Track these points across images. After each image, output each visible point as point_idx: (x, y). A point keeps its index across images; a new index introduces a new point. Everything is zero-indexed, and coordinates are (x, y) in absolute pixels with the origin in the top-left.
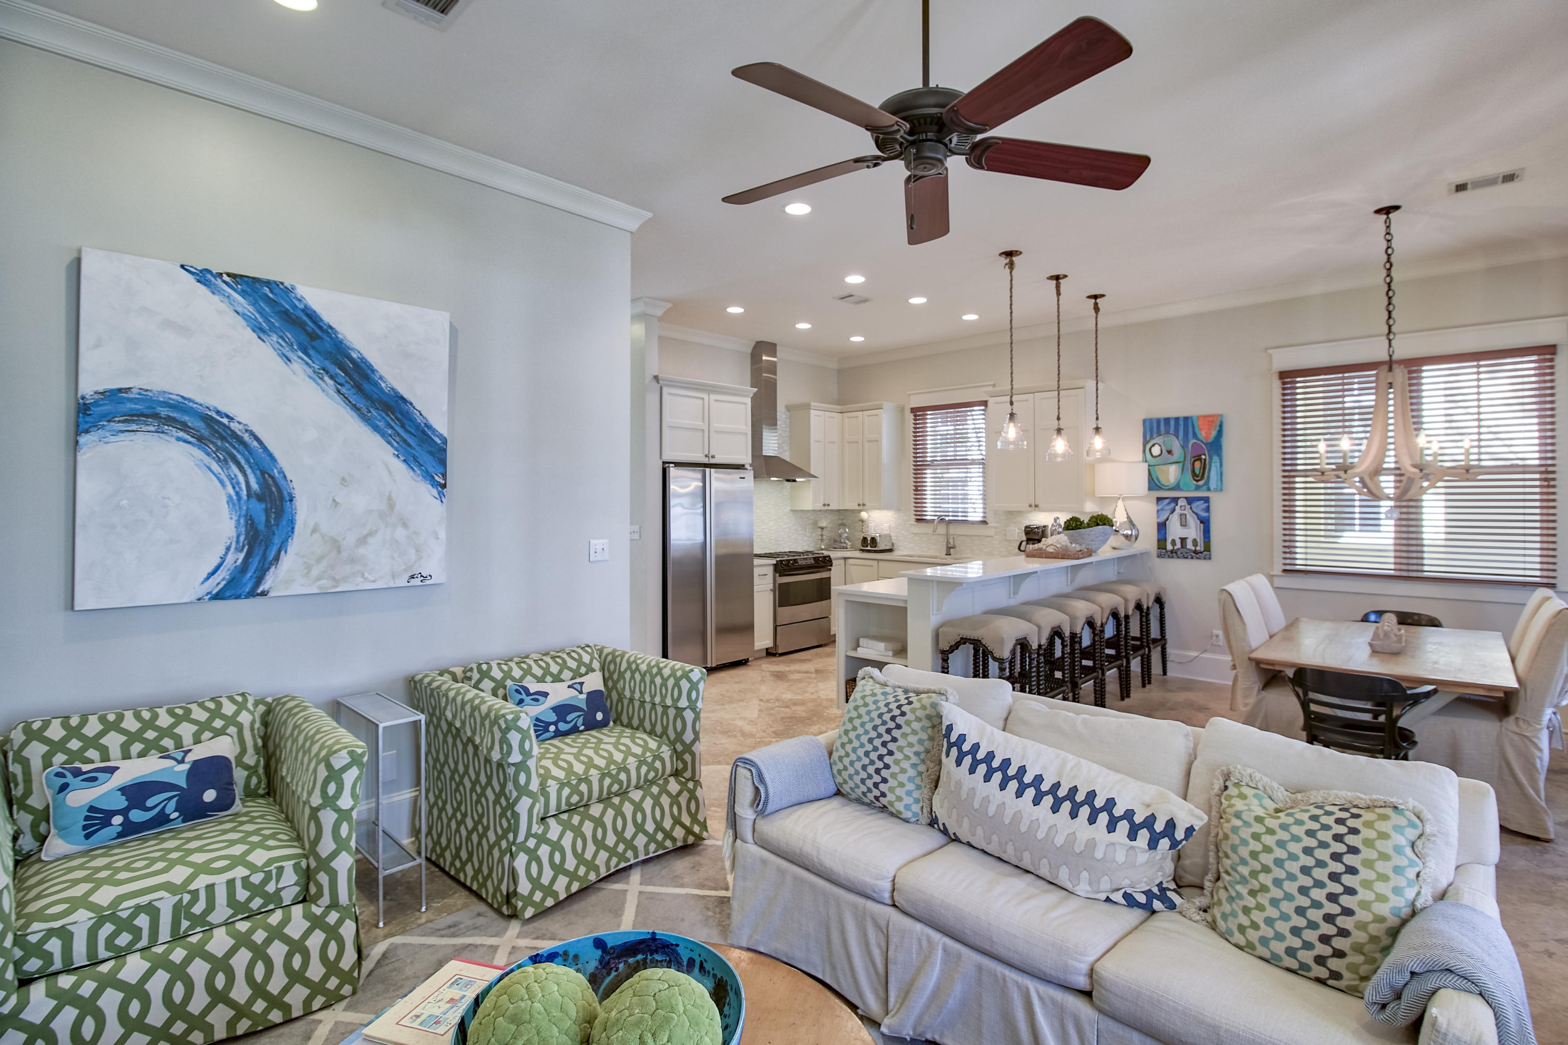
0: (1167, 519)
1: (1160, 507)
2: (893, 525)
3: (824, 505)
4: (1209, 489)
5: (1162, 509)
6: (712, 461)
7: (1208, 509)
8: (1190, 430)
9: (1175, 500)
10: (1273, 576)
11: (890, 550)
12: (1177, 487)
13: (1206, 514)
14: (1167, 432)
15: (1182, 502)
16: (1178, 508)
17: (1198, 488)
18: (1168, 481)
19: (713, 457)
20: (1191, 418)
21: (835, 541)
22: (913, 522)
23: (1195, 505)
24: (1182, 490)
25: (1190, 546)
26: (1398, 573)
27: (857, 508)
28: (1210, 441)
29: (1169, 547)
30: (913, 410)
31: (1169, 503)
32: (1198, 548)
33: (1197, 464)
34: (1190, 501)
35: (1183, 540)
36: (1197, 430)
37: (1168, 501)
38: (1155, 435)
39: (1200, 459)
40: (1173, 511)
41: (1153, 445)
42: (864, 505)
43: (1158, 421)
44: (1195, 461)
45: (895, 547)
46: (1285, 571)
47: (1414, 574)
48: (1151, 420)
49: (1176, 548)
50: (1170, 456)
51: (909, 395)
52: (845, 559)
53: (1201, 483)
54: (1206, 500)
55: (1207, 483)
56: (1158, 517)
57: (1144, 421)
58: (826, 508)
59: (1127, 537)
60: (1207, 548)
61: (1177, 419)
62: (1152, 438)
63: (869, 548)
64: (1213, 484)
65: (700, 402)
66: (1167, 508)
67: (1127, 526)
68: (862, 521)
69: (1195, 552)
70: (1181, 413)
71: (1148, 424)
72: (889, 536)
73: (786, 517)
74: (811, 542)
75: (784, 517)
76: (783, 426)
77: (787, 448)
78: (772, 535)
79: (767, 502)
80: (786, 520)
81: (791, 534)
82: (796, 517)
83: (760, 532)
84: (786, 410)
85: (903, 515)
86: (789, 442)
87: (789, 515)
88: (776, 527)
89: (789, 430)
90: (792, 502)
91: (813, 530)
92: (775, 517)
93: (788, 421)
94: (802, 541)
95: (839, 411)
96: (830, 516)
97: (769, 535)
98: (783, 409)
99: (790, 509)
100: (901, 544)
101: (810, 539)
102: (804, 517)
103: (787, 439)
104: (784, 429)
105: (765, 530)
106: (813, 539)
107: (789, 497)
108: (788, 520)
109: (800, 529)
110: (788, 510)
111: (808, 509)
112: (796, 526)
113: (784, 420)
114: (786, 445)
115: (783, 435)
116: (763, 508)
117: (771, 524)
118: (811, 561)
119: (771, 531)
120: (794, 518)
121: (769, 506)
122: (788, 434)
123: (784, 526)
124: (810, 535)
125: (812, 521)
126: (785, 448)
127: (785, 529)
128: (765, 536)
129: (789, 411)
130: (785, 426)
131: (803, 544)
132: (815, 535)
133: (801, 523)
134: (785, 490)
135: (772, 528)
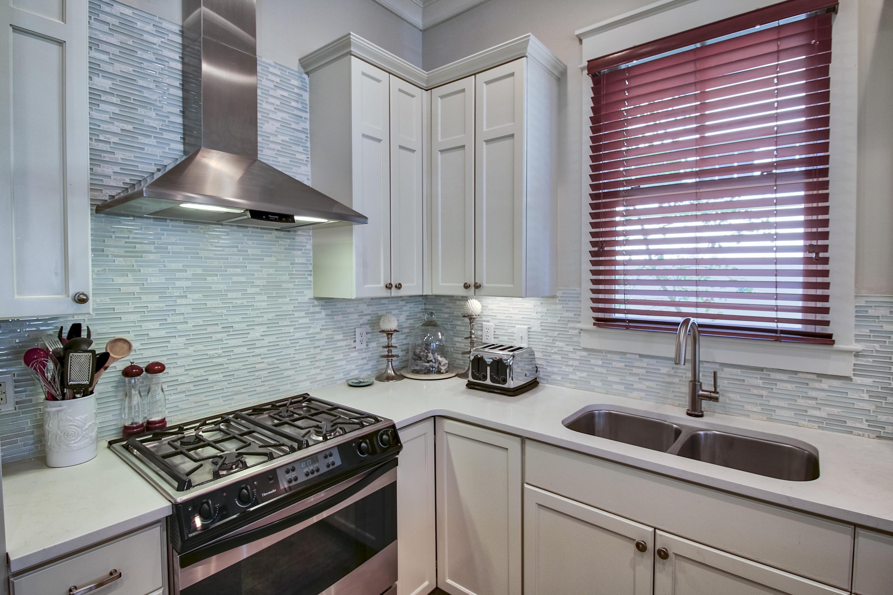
2: (536, 327)
3: (389, 287)
21: (417, 357)
22: (589, 325)
27: (462, 292)
30: (594, 66)
42: (477, 286)
45: (541, 374)
51: (580, 38)
52: (436, 418)
58: (394, 292)
63: (488, 382)
68: (471, 318)
73: (303, 314)
74: (365, 361)
75: (297, 314)
76: (294, 104)
77: (303, 157)
78: (258, 359)
79: (243, 279)
80: (301, 321)
81: (318, 350)
82: (329, 312)
83: (219, 356)
84: (302, 70)
85: (559, 307)
86: (308, 145)
87: (312, 310)
88: (272, 339)
89: (308, 116)
90: (311, 278)
91: (369, 336)
92: (270, 316)
93: (306, 96)
94: (344, 362)
95: (424, 85)
96: (405, 308)
97: (251, 360)
98: (295, 66)
99: (312, 297)
100: (556, 370)
101: (364, 355)
102: (348, 310)
103: (303, 136)
104: (296, 112)
105: (236, 350)
106: (369, 354)
107: (311, 268)
108: (306, 320)
109: (340, 337)
110: (306, 299)
111: (354, 297)
112: (330, 332)
113: (296, 90)
114: (301, 149)
115: (294, 126)
116: (230, 295)
117: (256, 333)
118: (330, 460)
119: (257, 351)
120: (324, 313)
121: (250, 290)
122: (307, 125)
123: (297, 335)
124: (364, 346)
125: (369, 317)
126: (298, 156)
127: (301, 341)
128: (236, 366)
129: (307, 73)
130: (300, 106)
131: (348, 367)
132: (373, 345)
133: (343, 324)
134: (299, 253)
135: (259, 344)
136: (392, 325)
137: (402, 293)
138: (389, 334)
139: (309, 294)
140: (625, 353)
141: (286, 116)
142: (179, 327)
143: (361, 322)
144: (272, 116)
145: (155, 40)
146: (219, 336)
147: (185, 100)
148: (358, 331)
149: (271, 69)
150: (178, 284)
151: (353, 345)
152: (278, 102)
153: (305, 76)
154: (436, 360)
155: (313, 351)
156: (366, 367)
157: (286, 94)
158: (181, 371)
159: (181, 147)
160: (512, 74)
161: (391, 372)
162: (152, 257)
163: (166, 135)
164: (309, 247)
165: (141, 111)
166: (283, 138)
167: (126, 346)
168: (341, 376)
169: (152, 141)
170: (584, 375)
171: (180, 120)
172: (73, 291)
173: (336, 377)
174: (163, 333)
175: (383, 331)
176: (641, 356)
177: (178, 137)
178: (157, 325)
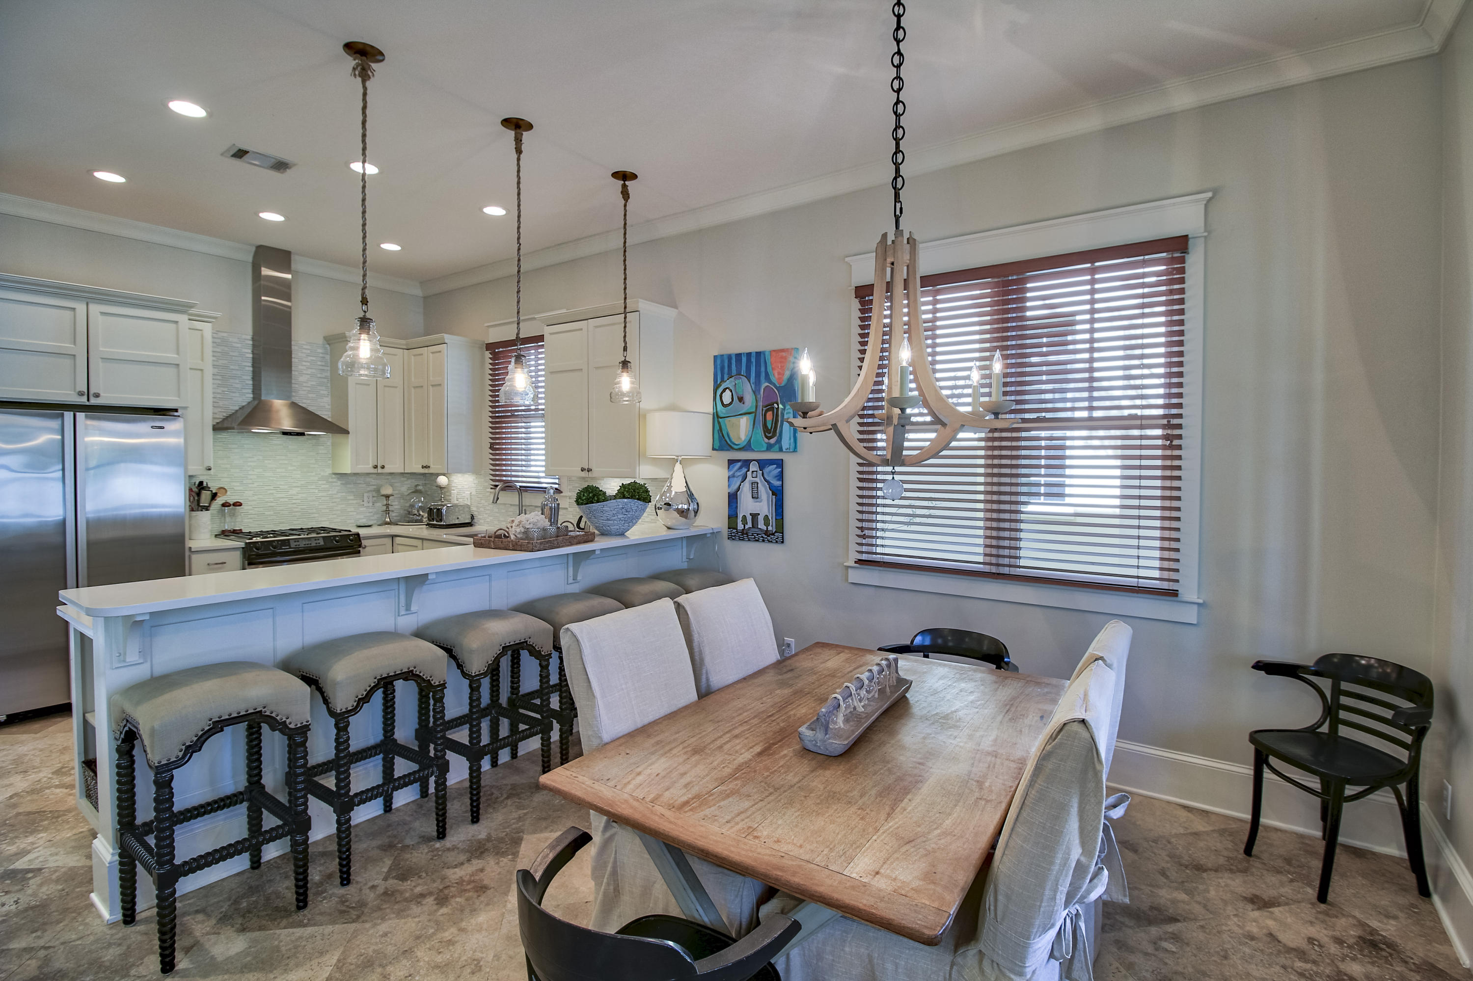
0: (739, 489)
1: (731, 473)
2: (473, 493)
3: (376, 467)
4: (781, 450)
5: (733, 476)
6: (94, 401)
7: (781, 477)
8: (763, 369)
9: (746, 463)
10: (848, 567)
11: (469, 524)
12: (747, 447)
13: (779, 483)
14: (739, 374)
15: (754, 467)
16: (749, 473)
17: (769, 447)
18: (739, 438)
19: (97, 396)
20: (764, 353)
21: (407, 512)
22: (491, 489)
23: (767, 470)
24: (753, 450)
25: (761, 525)
26: (987, 569)
28: (782, 385)
29: (740, 526)
30: (490, 347)
31: (741, 468)
32: (770, 528)
33: (769, 415)
34: (762, 464)
35: (755, 516)
36: (769, 369)
37: (739, 464)
38: (726, 377)
39: (772, 409)
40: (745, 478)
41: (724, 390)
42: (435, 468)
43: (730, 357)
44: (767, 411)
45: (475, 520)
46: (860, 562)
47: (1006, 570)
48: (722, 356)
49: (747, 527)
50: (741, 404)
51: (488, 327)
52: (393, 537)
53: (773, 441)
54: (780, 463)
55: (779, 441)
56: (729, 486)
57: (715, 357)
59: (682, 513)
60: (780, 528)
61: (749, 355)
62: (723, 381)
63: (435, 522)
64: (786, 443)
65: (68, 313)
66: (739, 474)
67: (685, 498)
68: (441, 488)
69: (767, 533)
70: (753, 348)
71: (719, 362)
72: (468, 507)
73: (324, 482)
74: (372, 514)
75: (320, 482)
76: (319, 363)
77: (326, 392)
78: (295, 506)
79: (286, 462)
80: (323, 486)
81: (335, 504)
82: (344, 482)
83: (272, 502)
84: (325, 342)
85: (483, 480)
86: (329, 385)
87: (330, 480)
88: (304, 495)
89: (329, 368)
90: (330, 462)
91: (375, 498)
92: (302, 483)
93: (328, 357)
94: (355, 513)
95: (405, 347)
96: (406, 482)
97: (290, 506)
98: (321, 341)
99: (331, 472)
100: (481, 517)
101: (371, 510)
102: (359, 482)
103: (325, 380)
104: (321, 367)
105: (281, 500)
106: (375, 510)
107: (330, 456)
108: (327, 486)
109: (352, 497)
110: (327, 474)
111: (349, 472)
112: (344, 494)
113: (321, 355)
114: (324, 388)
115: (319, 376)
116: (278, 470)
117: (294, 491)
118: (318, 541)
119: (294, 501)
120: (339, 483)
121: (290, 468)
122: (328, 374)
123: (320, 494)
124: (371, 504)
125: (375, 487)
126: (322, 392)
127: (323, 498)
128: (281, 508)
129: (329, 344)
130: (323, 364)
131: (358, 517)
132: (379, 505)
133: (353, 490)
134: (322, 447)
135: (295, 497)
136: (388, 491)
137: (385, 471)
138: (387, 497)
139: (329, 471)
140: (505, 504)
141: (313, 371)
142: (250, 485)
143: (368, 489)
144: (305, 372)
145: (239, 345)
146: (271, 491)
147: (254, 372)
148: (366, 495)
149: (305, 347)
150: (249, 464)
151: (362, 503)
152: (308, 364)
153: (328, 346)
154: (420, 514)
155: (331, 504)
156: (372, 518)
157: (314, 358)
158: (250, 507)
159: (251, 396)
160: (440, 352)
161: (388, 520)
162: (236, 451)
163: (244, 391)
164: (329, 443)
165: (232, 381)
166: (312, 383)
167: (224, 491)
168: (353, 521)
169: (237, 395)
170: (491, 518)
171: (251, 382)
172: (207, 465)
173: (349, 521)
174: (241, 488)
175: (383, 495)
176: (511, 505)
177: (250, 391)
178: (238, 484)
